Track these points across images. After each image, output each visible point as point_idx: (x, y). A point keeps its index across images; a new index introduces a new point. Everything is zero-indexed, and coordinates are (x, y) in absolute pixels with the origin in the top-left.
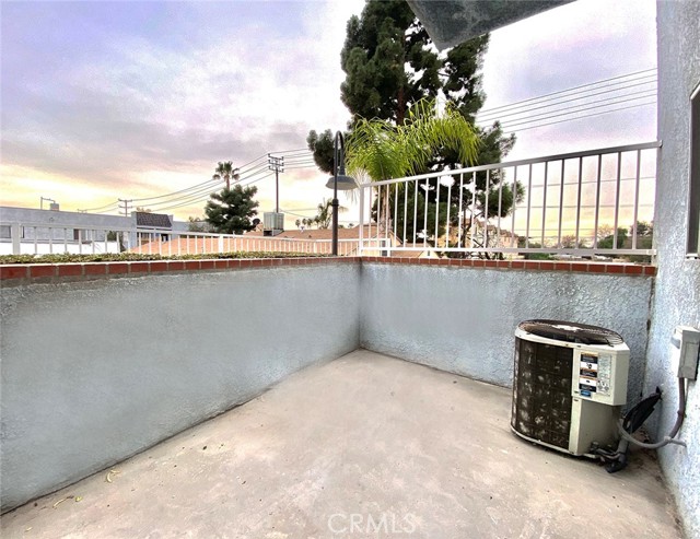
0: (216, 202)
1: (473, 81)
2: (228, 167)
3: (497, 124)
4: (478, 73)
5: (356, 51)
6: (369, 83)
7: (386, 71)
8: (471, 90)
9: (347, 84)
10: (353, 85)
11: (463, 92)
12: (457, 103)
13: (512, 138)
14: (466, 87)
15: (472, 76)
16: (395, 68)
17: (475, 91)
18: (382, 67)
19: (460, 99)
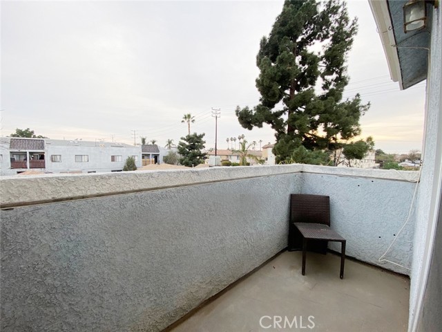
0: (183, 141)
1: (341, 70)
2: (189, 116)
3: (358, 95)
4: (345, 65)
5: (265, 60)
6: (272, 79)
7: (283, 71)
8: (340, 75)
9: (259, 79)
10: (263, 80)
11: (335, 76)
12: (330, 84)
13: (369, 104)
14: (337, 73)
15: (341, 67)
16: (289, 70)
17: (343, 75)
18: (281, 68)
19: (332, 80)
